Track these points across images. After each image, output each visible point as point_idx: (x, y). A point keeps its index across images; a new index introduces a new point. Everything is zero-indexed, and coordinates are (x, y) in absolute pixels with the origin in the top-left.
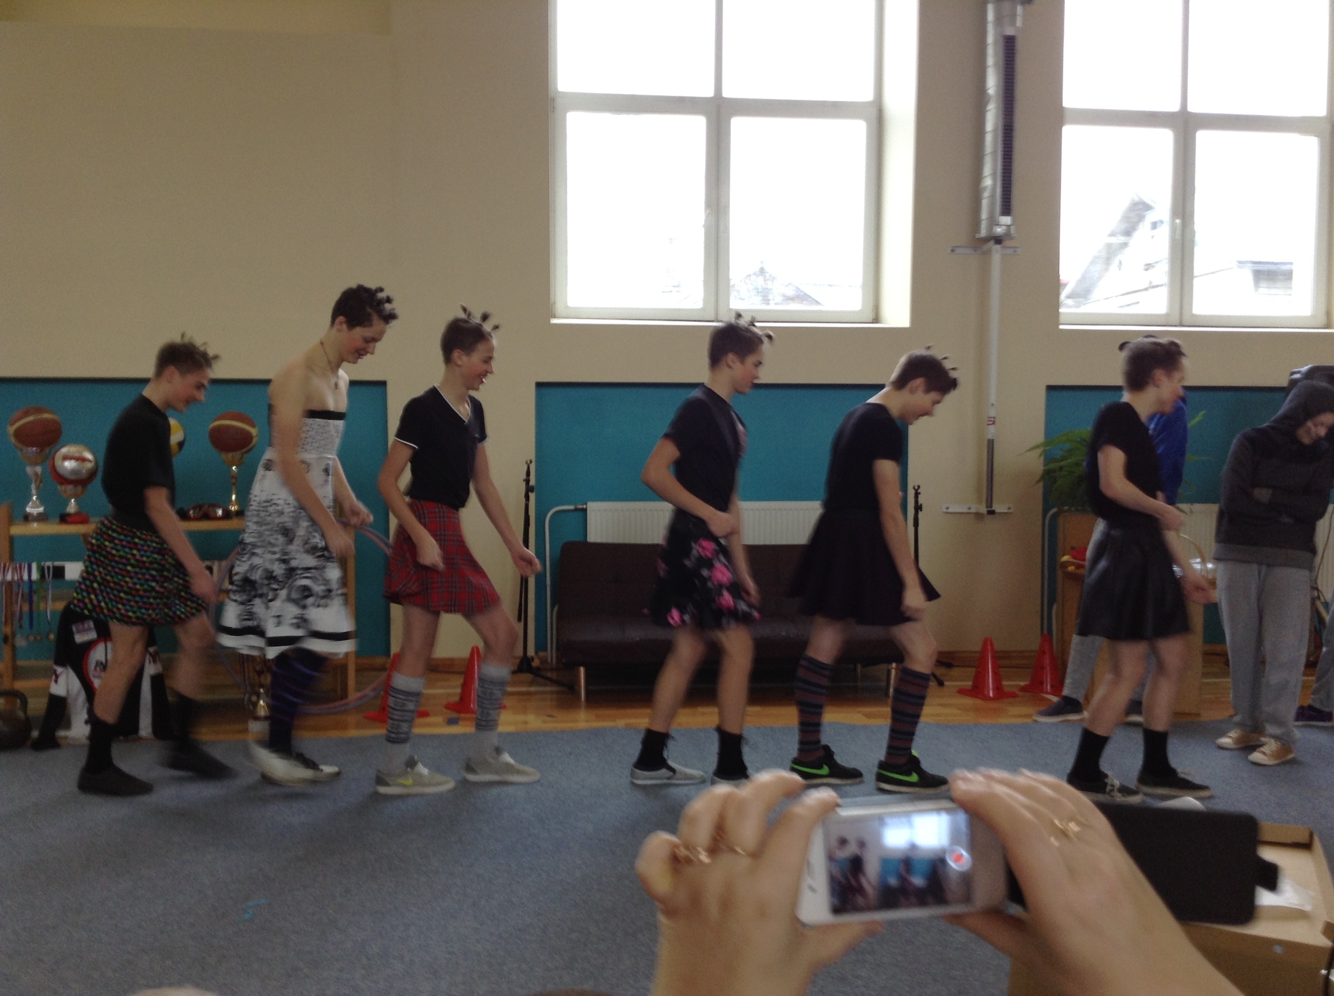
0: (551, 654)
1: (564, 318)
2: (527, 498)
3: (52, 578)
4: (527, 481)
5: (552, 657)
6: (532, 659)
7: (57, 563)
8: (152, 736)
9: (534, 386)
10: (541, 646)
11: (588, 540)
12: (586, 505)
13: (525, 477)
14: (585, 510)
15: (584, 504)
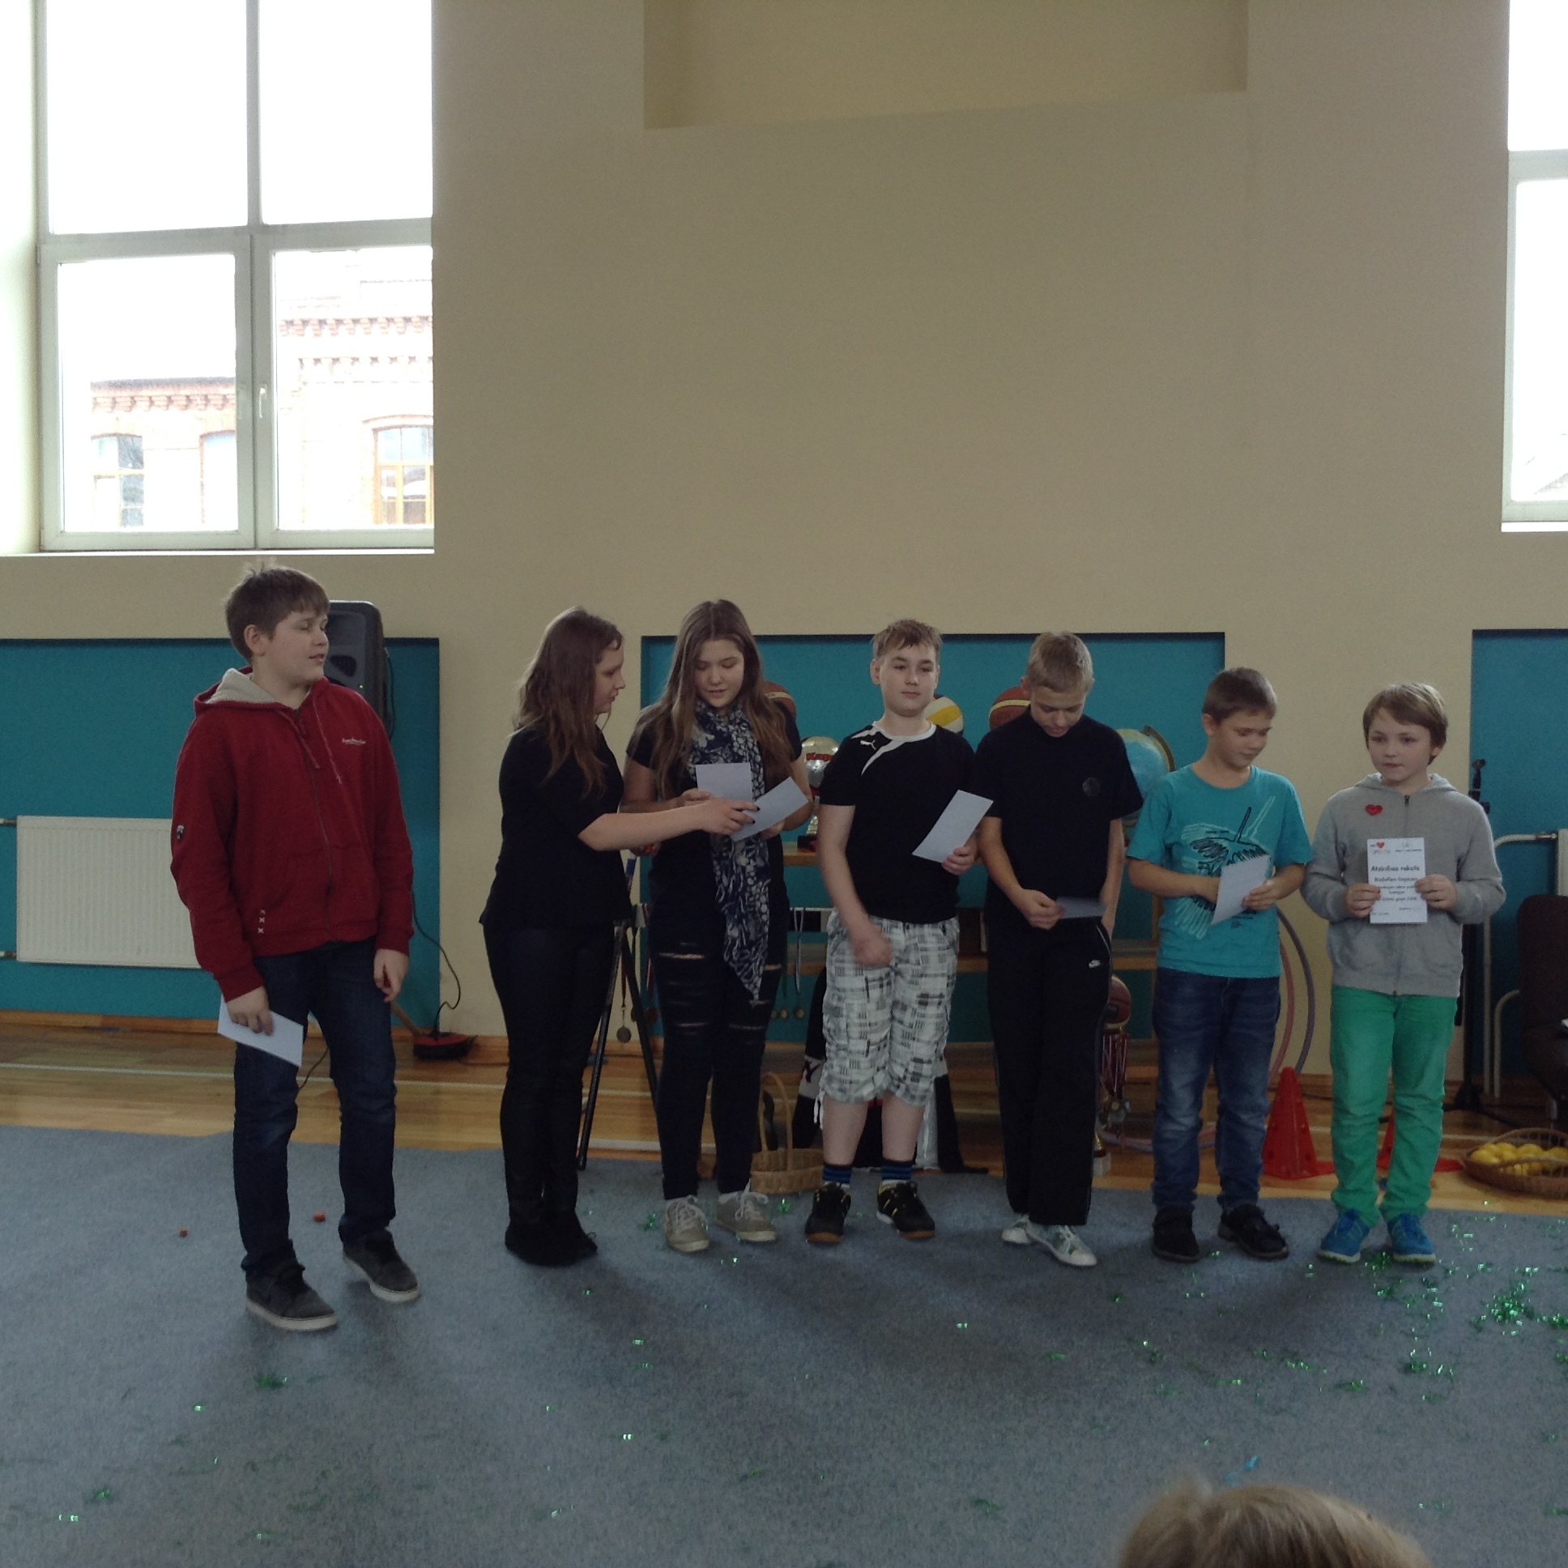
0: (1493, 1081)
3: (804, 930)
5: (1492, 1086)
7: (808, 909)
8: (936, 1168)
9: (1470, 635)
11: (1558, 892)
12: (1557, 833)
14: (1552, 845)
15: (1550, 834)
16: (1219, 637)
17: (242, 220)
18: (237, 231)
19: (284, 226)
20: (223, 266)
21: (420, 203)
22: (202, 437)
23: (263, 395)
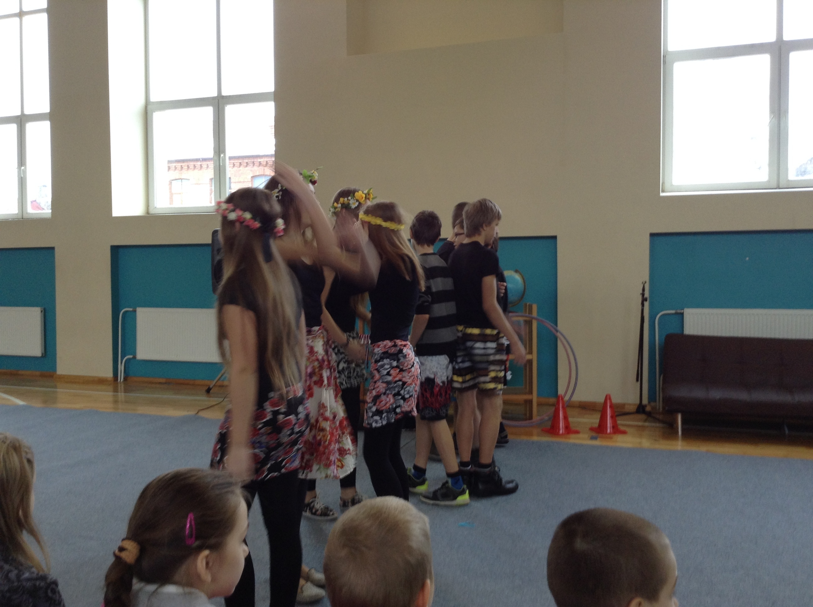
0: (659, 404)
1: (670, 192)
2: (643, 305)
4: (643, 295)
5: (659, 407)
6: (646, 406)
9: (648, 235)
10: (652, 398)
11: (685, 333)
12: (683, 310)
13: (641, 292)
14: (682, 314)
15: (681, 310)
16: (555, 238)
17: (215, 94)
18: (213, 98)
19: (230, 96)
20: (208, 112)
21: (269, 86)
22: (252, 177)
23: (222, 157)
